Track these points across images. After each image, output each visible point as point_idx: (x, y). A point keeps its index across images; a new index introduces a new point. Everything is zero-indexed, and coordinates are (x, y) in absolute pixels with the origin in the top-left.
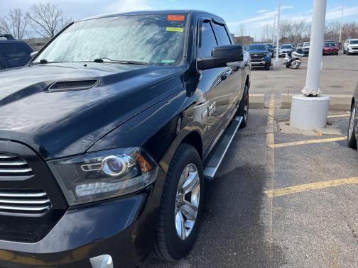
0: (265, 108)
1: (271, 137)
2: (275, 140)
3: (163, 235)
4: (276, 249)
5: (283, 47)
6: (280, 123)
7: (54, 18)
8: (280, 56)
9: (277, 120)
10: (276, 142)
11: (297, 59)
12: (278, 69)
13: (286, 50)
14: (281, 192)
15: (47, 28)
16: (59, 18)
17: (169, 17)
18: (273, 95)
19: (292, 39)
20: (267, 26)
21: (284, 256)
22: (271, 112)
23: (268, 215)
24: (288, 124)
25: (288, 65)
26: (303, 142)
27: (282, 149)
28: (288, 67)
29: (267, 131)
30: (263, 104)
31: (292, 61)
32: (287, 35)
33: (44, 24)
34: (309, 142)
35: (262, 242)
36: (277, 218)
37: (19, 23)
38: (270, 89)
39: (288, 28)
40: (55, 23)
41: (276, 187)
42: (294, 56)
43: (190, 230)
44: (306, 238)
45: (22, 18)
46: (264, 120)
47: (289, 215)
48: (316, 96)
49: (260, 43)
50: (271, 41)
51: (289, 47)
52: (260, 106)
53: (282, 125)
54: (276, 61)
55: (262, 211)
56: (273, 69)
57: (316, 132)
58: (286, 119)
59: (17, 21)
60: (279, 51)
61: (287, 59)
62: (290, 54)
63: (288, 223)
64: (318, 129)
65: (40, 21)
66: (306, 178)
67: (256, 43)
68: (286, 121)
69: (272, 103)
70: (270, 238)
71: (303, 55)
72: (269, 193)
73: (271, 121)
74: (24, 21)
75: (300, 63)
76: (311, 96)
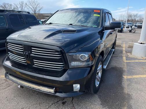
0: (121, 47)
1: (124, 58)
2: (126, 59)
3: (92, 83)
4: (128, 95)
5: (128, 24)
6: (128, 53)
7: (36, 6)
8: (127, 27)
9: (126, 52)
10: (127, 60)
11: (134, 29)
12: (126, 32)
13: (129, 25)
14: (129, 77)
15: (33, 10)
16: (38, 6)
17: (95, 10)
18: (124, 43)
19: (132, 21)
20: (122, 15)
21: (131, 97)
22: (124, 49)
23: (125, 84)
24: (131, 54)
25: (130, 31)
26: (138, 61)
27: (129, 63)
28: (130, 32)
29: (123, 56)
30: (121, 45)
31: (132, 30)
32: (130, 19)
33: (32, 8)
34: (140, 61)
35: (123, 92)
36: (128, 85)
37: (22, 7)
38: (123, 40)
39: (131, 16)
40: (36, 8)
41: (127, 75)
42: (133, 28)
43: (98, 85)
44: (139, 92)
45: (24, 5)
46: (121, 52)
47: (133, 84)
48: (144, 44)
49: (118, 21)
50: (123, 21)
51: (131, 24)
52: (120, 46)
53: (129, 54)
54: (125, 29)
55: (122, 83)
56: (124, 32)
57: (142, 58)
58: (131, 52)
59: (22, 6)
60: (127, 25)
61: (130, 29)
62: (131, 27)
63: (132, 87)
64: (144, 57)
65: (31, 7)
66: (139, 73)
67: (116, 21)
68: (130, 53)
69: (124, 46)
70: (126, 91)
71: (137, 27)
72: (125, 77)
73: (124, 52)
74: (24, 6)
75: (135, 31)
76: (141, 43)
